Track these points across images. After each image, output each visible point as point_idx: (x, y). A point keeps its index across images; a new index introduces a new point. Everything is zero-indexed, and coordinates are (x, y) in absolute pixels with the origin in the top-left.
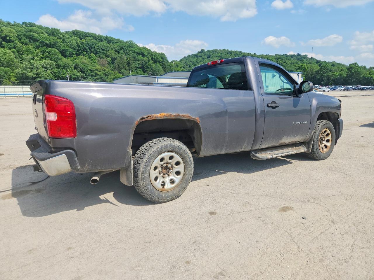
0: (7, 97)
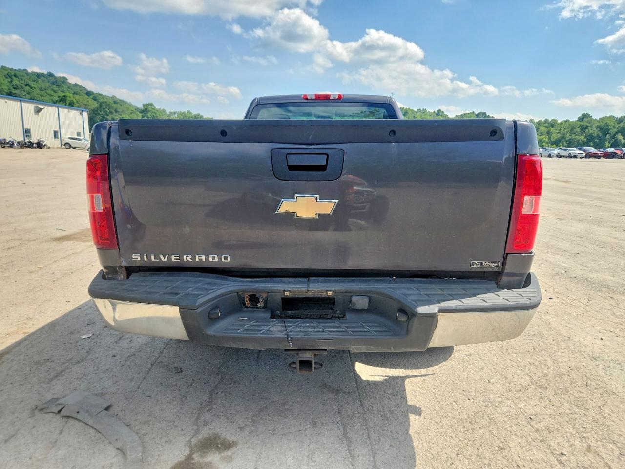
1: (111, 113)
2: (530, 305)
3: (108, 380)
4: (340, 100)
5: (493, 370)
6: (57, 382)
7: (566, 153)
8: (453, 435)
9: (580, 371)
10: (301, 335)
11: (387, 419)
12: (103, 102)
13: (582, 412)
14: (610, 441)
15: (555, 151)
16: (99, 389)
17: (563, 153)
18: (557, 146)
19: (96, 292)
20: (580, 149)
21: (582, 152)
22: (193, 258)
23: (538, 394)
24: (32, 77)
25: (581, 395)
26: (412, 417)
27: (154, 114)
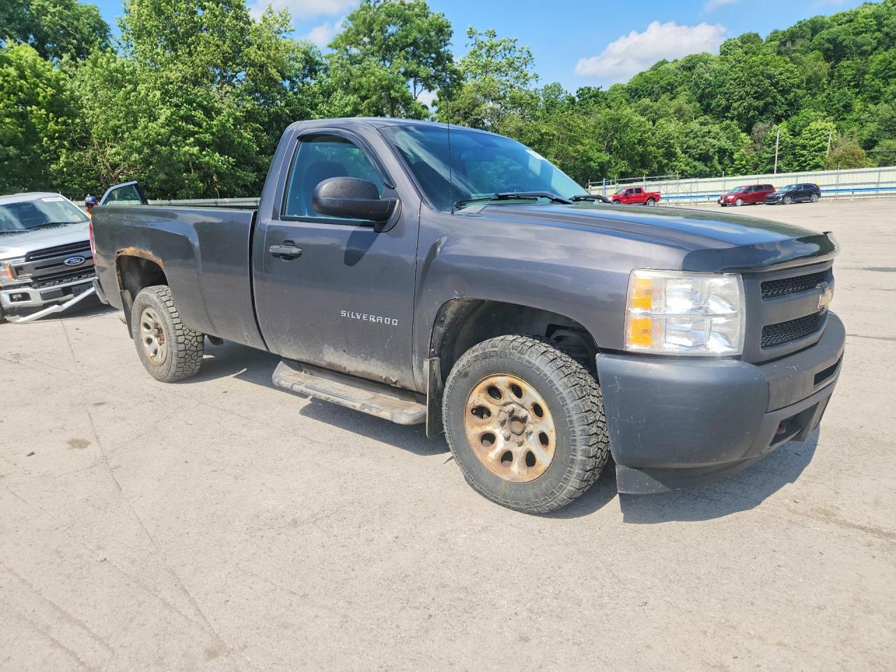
0: (882, 194)
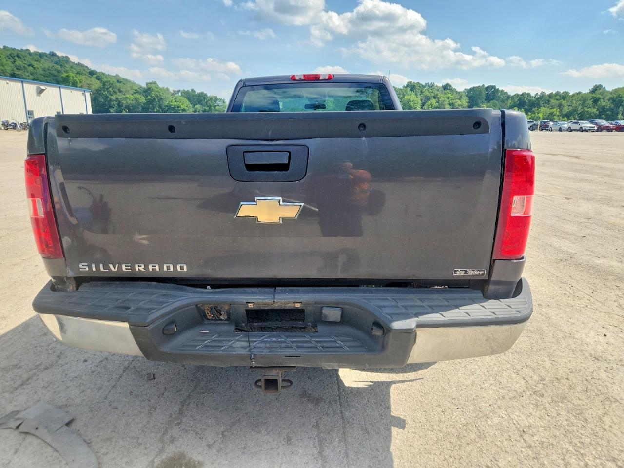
1: (115, 92)
2: (519, 319)
3: (75, 389)
4: (330, 80)
5: (486, 373)
6: (22, 391)
7: (577, 127)
8: (438, 452)
9: (581, 374)
10: (265, 352)
11: (368, 433)
12: (106, 82)
13: (581, 424)
14: (609, 459)
15: (566, 125)
16: (64, 400)
17: (574, 127)
18: (569, 119)
19: (40, 306)
20: (592, 122)
21: (594, 126)
22: (146, 267)
23: (534, 402)
24: (35, 57)
25: (580, 402)
26: (395, 430)
27: (157, 93)
